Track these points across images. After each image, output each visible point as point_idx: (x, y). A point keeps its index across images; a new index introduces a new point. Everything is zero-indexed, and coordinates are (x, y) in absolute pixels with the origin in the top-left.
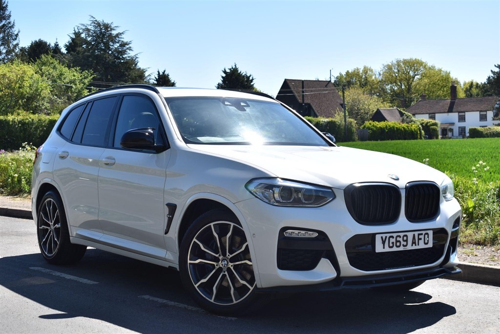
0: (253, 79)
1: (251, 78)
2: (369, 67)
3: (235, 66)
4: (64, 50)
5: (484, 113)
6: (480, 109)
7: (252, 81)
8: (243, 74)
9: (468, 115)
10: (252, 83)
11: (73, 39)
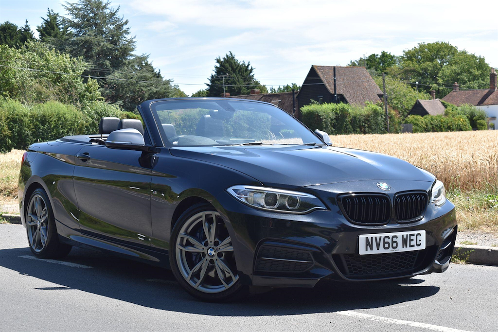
0: (252, 69)
1: (250, 68)
2: (388, 53)
3: (231, 54)
4: (37, 35)
7: (251, 71)
8: (241, 64)
10: (252, 74)
11: (47, 22)
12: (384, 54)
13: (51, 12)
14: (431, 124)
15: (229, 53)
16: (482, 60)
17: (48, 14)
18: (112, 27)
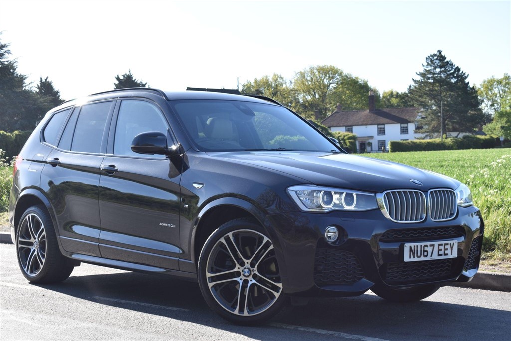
5: (406, 125)
6: (400, 121)
9: (388, 128)
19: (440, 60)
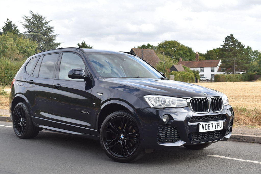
2: (150, 44)
3: (84, 42)
5: (213, 68)
6: (211, 66)
9: (205, 69)
12: (148, 44)
13: (9, 20)
14: (181, 75)
15: (83, 41)
16: (190, 49)
17: (7, 21)
18: (45, 29)
19: (232, 39)
